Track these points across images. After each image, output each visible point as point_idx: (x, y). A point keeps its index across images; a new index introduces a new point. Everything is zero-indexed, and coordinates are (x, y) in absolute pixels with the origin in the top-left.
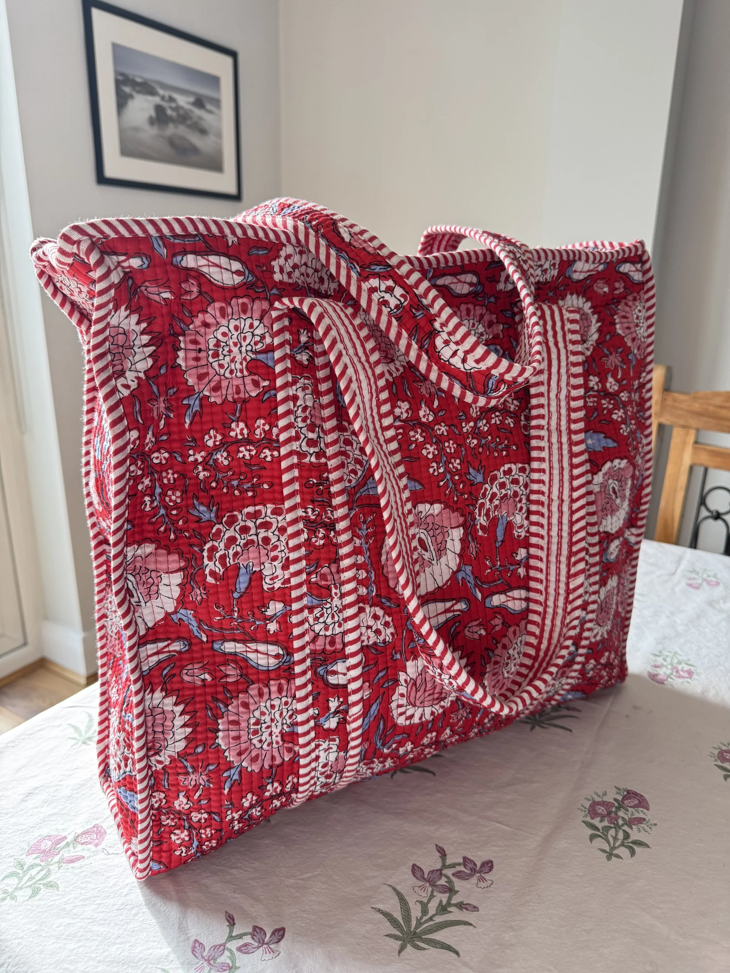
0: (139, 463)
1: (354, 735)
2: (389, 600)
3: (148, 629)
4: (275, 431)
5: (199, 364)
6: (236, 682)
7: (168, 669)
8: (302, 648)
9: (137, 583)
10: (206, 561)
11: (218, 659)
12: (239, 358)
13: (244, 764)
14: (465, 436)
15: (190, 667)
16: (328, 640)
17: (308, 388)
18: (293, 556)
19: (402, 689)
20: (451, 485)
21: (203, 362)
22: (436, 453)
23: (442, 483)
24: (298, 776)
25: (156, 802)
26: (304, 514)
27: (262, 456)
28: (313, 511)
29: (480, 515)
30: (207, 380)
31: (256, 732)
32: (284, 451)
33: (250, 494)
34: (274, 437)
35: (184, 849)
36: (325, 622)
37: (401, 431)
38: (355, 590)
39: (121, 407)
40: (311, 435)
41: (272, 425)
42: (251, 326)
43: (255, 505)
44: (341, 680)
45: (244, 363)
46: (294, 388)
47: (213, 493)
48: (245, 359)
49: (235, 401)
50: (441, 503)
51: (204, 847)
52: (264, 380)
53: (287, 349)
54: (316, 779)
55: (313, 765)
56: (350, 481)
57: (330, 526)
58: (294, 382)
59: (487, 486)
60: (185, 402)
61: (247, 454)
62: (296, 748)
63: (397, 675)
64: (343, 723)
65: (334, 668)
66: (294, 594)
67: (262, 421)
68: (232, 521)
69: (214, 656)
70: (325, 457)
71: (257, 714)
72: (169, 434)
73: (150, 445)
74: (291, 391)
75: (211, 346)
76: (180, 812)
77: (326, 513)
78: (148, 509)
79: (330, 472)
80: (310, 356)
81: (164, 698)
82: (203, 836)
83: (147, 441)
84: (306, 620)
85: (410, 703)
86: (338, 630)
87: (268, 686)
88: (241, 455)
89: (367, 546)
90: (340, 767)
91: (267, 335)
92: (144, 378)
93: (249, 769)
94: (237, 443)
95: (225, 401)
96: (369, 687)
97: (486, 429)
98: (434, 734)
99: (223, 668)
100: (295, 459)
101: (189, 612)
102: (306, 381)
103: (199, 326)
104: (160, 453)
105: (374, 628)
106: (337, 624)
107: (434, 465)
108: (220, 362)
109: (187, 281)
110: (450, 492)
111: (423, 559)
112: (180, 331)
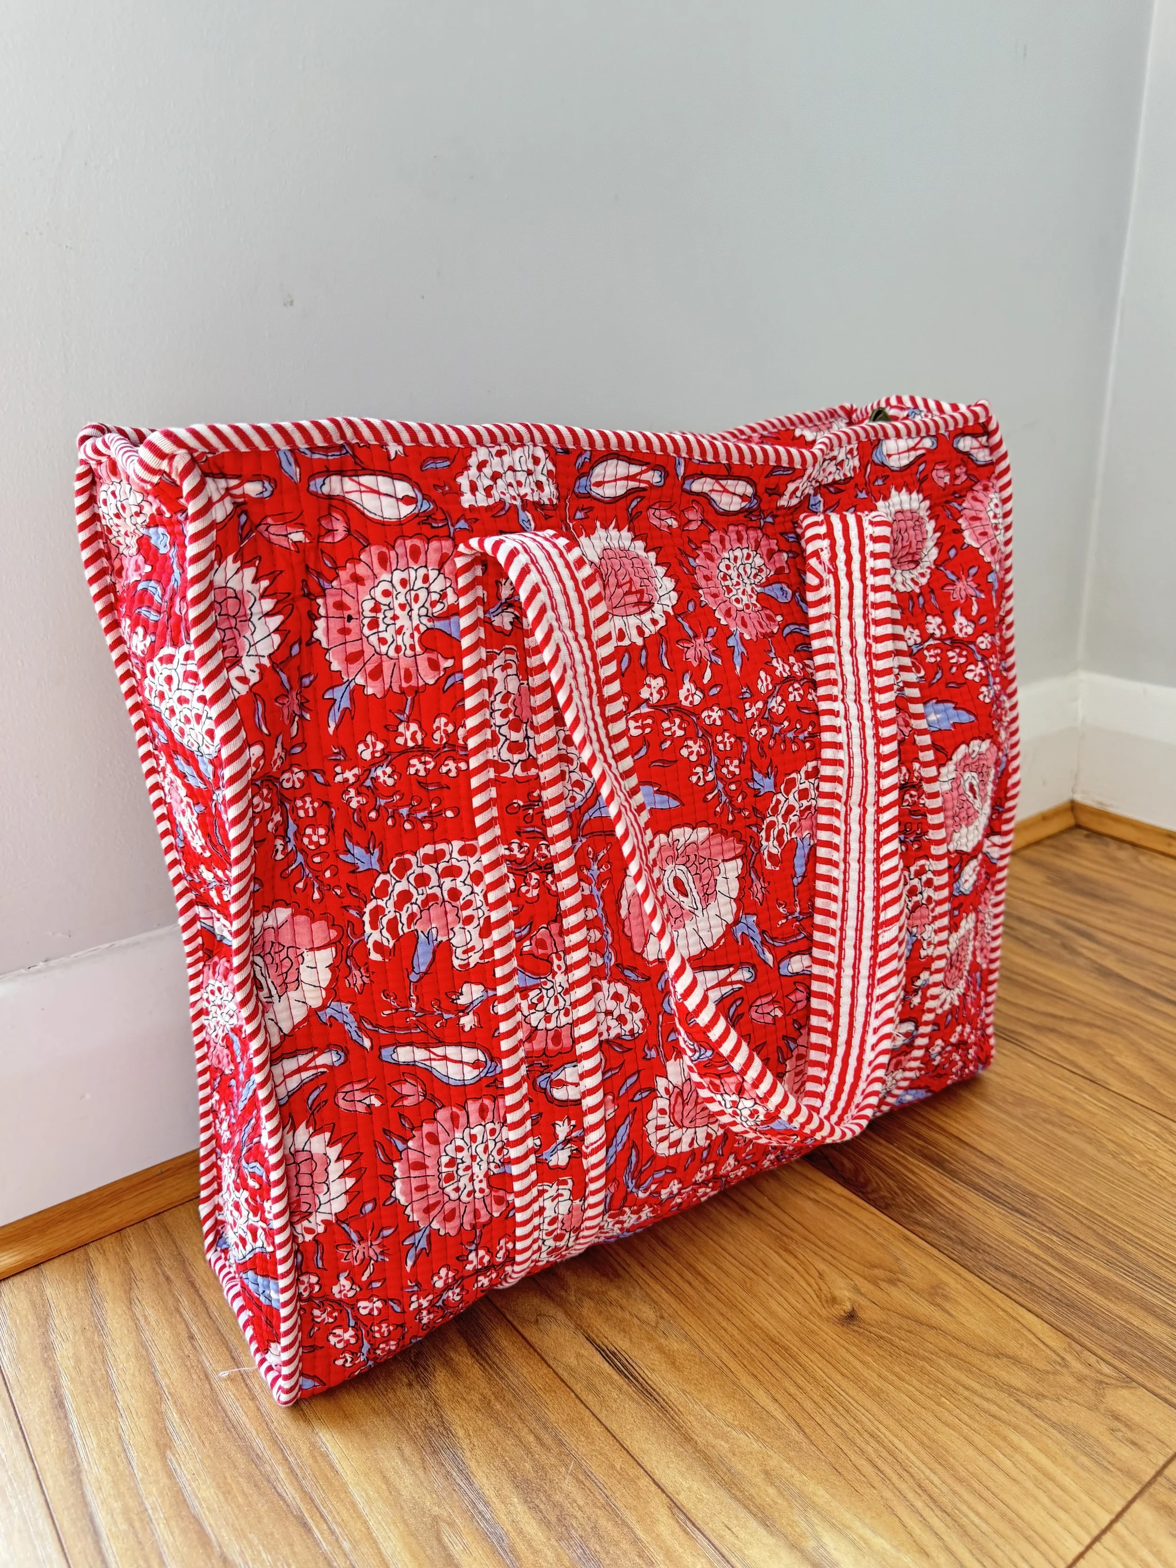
0: (265, 792)
1: (593, 1173)
2: (635, 970)
3: (284, 1037)
4: (461, 732)
5: (348, 638)
6: (418, 1106)
7: (316, 1093)
8: (514, 1050)
9: (267, 968)
10: (368, 930)
11: (388, 1074)
12: (408, 628)
13: (435, 1225)
14: (749, 724)
15: (348, 1088)
16: (551, 1034)
17: (510, 666)
18: (495, 916)
19: (662, 1103)
20: (724, 798)
21: (354, 636)
22: (703, 751)
23: (710, 797)
24: (515, 1239)
25: (305, 1290)
26: (507, 853)
27: (444, 769)
28: (521, 847)
29: (768, 840)
30: (360, 662)
31: (450, 1178)
32: (474, 762)
33: (427, 826)
34: (461, 742)
35: (348, 1357)
36: (545, 1009)
37: (649, 721)
38: (586, 960)
39: (237, 712)
40: (515, 736)
41: (458, 723)
42: (426, 579)
43: (434, 843)
44: (573, 1093)
45: (417, 635)
46: (490, 667)
47: (371, 827)
48: (417, 628)
49: (403, 692)
50: (708, 826)
51: (378, 1352)
52: (446, 658)
53: (480, 612)
54: (540, 1242)
55: (536, 1221)
56: (573, 799)
57: (546, 867)
58: (490, 660)
59: (780, 796)
60: (328, 696)
61: (420, 767)
62: (510, 1198)
63: (653, 1081)
64: (577, 1156)
65: (561, 1077)
66: (500, 971)
67: (443, 720)
68: (403, 869)
69: (383, 1069)
70: (537, 766)
71: (450, 1149)
72: (305, 743)
73: (279, 763)
74: (485, 674)
75: (367, 612)
76: (339, 1302)
77: (539, 849)
78: (280, 856)
79: (543, 787)
80: (515, 617)
81: (311, 1136)
82: (377, 1335)
83: (276, 756)
84: (518, 1008)
85: (674, 1123)
86: (564, 1020)
87: (464, 1107)
88: (412, 771)
89: (600, 893)
90: (575, 1223)
91: (449, 591)
92: (268, 665)
93: (442, 1233)
94: (406, 751)
95: (389, 692)
96: (613, 1101)
97: (781, 710)
98: (712, 1166)
99: (397, 1087)
100: (491, 773)
101: (344, 1006)
102: (508, 657)
103: (348, 582)
104: (292, 772)
105: (616, 1014)
106: (562, 1012)
107: (699, 770)
108: (381, 635)
109: (328, 515)
110: (723, 809)
111: (682, 908)
112: (318, 590)
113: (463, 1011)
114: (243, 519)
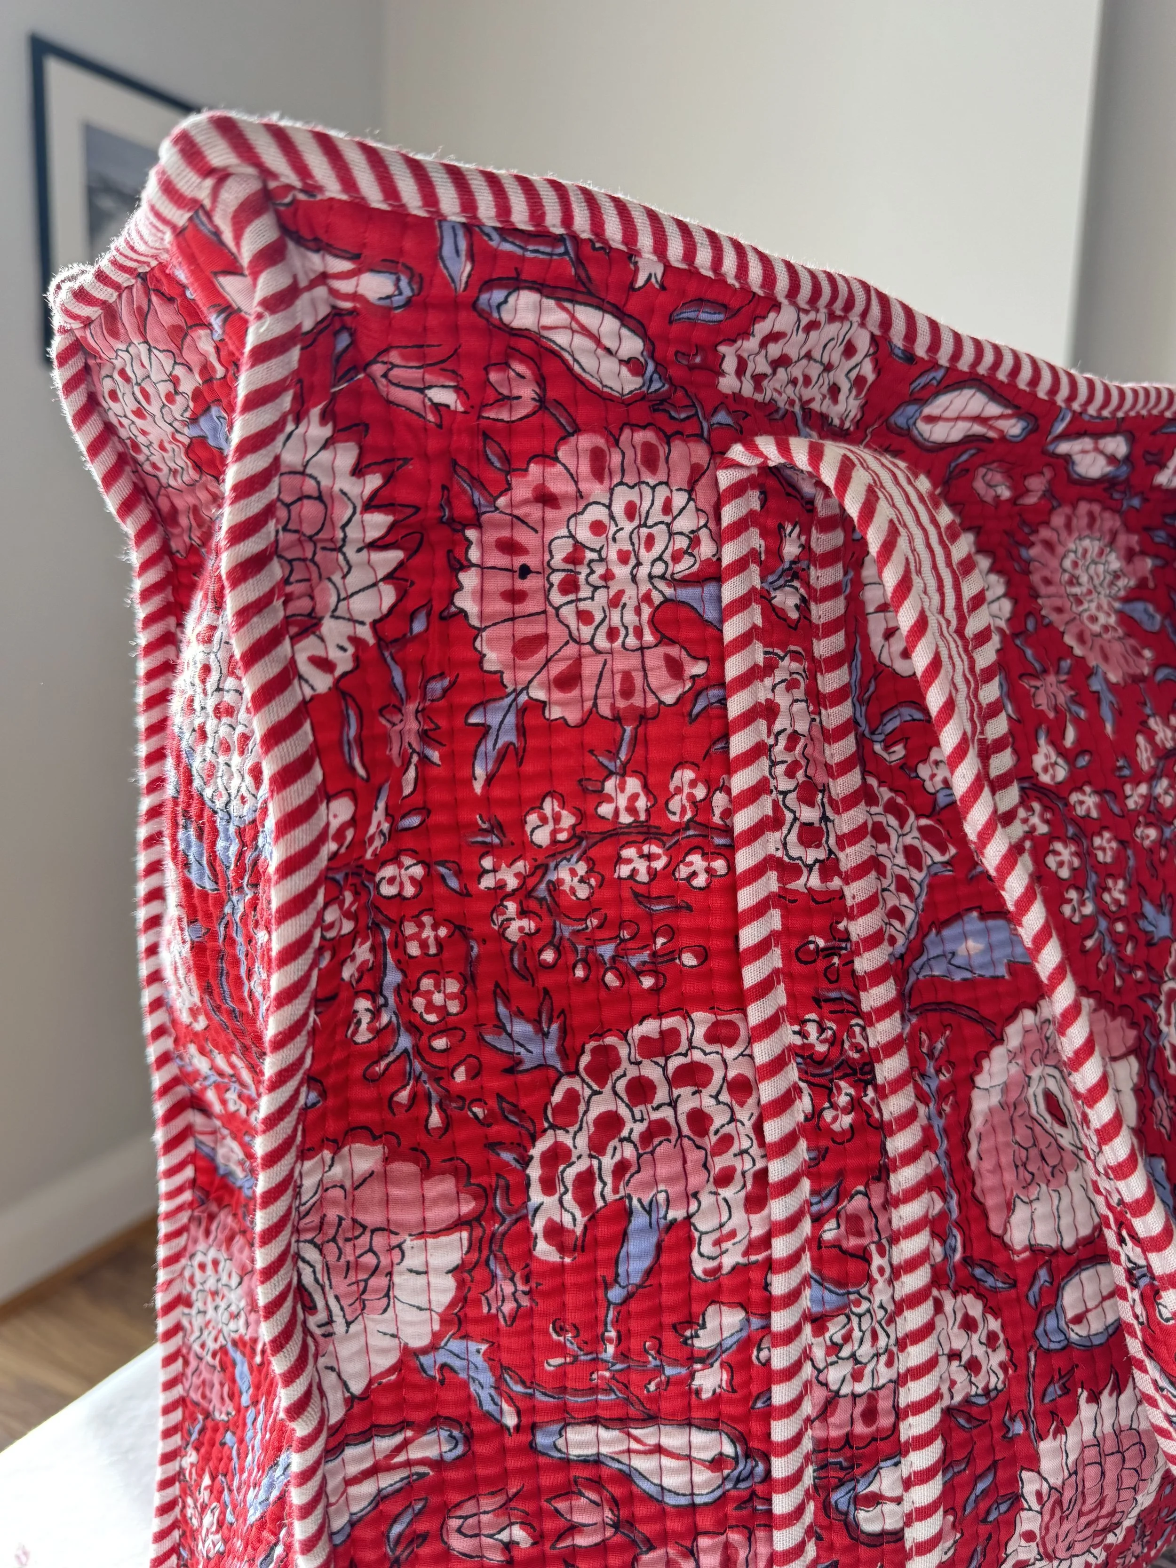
0: (348, 897)
2: (993, 1269)
3: (351, 1401)
4: (720, 800)
5: (519, 609)
6: (601, 1548)
7: (406, 1519)
8: (795, 1440)
9: (327, 1268)
10: (536, 1196)
11: (546, 1480)
12: (630, 596)
14: (1132, 819)
15: (469, 1508)
16: (861, 1406)
17: (798, 685)
19: (1028, 1521)
20: (1107, 946)
21: (531, 606)
22: (1076, 863)
23: (1089, 943)
26: (799, 1041)
27: (683, 872)
28: (822, 1029)
30: (540, 656)
32: (745, 860)
33: (648, 982)
34: (717, 819)
36: (853, 1356)
38: (924, 1254)
39: (307, 726)
40: (809, 814)
41: (714, 786)
42: (667, 508)
43: (660, 1015)
44: (891, 1518)
45: (646, 611)
46: (768, 682)
47: (545, 980)
48: (647, 598)
49: (618, 718)
52: (696, 658)
53: (753, 577)
56: (892, 941)
57: (864, 1071)
58: (769, 668)
60: (474, 719)
61: (642, 866)
63: (1015, 1481)
65: (874, 1488)
66: (780, 1285)
67: (688, 775)
68: (604, 1065)
69: (537, 1469)
70: (840, 875)
72: (425, 810)
73: (378, 843)
74: (761, 691)
75: (557, 560)
77: (852, 1035)
78: (363, 1036)
79: (851, 916)
80: (803, 599)
83: (372, 830)
84: (806, 1355)
86: (884, 1375)
87: (691, 1553)
88: (624, 871)
91: (704, 534)
92: (371, 641)
94: (618, 835)
95: (591, 717)
96: (956, 1529)
99: (561, 1505)
100: (770, 883)
101: (473, 1346)
102: (795, 666)
103: (527, 502)
104: (400, 866)
105: (965, 1357)
106: (883, 1359)
108: (582, 606)
109: (504, 365)
110: (1108, 965)
111: (1061, 1148)
112: (470, 513)
113: (702, 1361)
114: (344, 340)
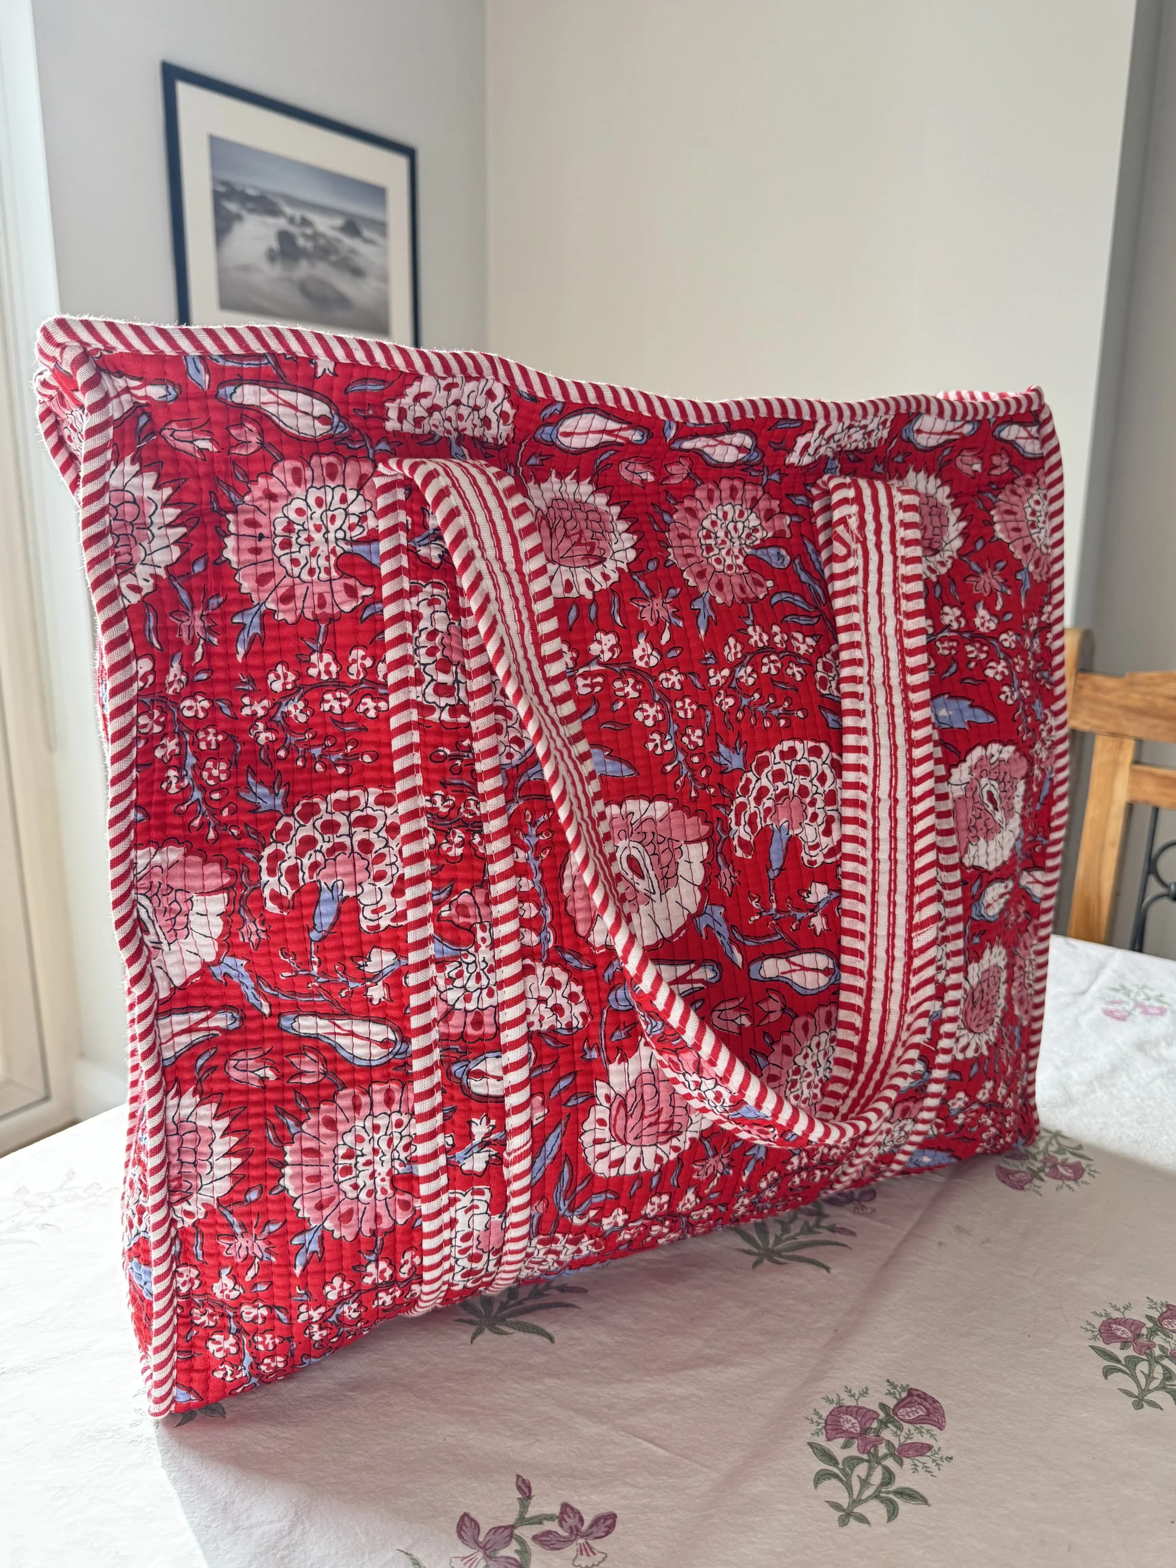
0: (157, 713)
1: (516, 1186)
2: (579, 956)
3: (174, 989)
4: (382, 668)
5: (260, 558)
6: (317, 1085)
7: (206, 1057)
8: (426, 1029)
9: (155, 911)
10: (265, 877)
11: (287, 1045)
12: (323, 550)
13: (328, 1225)
14: (713, 692)
15: (241, 1055)
16: (470, 1017)
17: (439, 602)
18: (410, 872)
19: (601, 1112)
20: (685, 770)
21: (265, 556)
22: (660, 717)
23: (669, 768)
24: (422, 1253)
25: (184, 1284)
26: (429, 805)
27: (362, 708)
28: (444, 799)
29: (738, 823)
30: (271, 584)
31: (347, 1170)
33: (341, 770)
34: (381, 679)
35: (229, 1369)
36: (464, 987)
37: (599, 679)
38: (515, 935)
39: (126, 621)
40: (442, 678)
41: (377, 659)
42: (344, 499)
43: (349, 788)
44: (494, 1088)
45: (333, 559)
46: (414, 600)
47: (280, 766)
48: (333, 551)
49: (317, 620)
50: (667, 800)
51: (263, 1368)
52: (365, 586)
53: (402, 538)
54: (452, 1261)
55: (446, 1234)
56: (510, 756)
57: (474, 825)
58: (414, 591)
59: (750, 775)
60: (237, 620)
61: (336, 705)
62: (417, 1204)
63: (592, 1086)
64: (497, 1163)
65: (481, 1067)
66: (412, 937)
67: (361, 653)
68: (309, 813)
69: (281, 1039)
70: (468, 714)
71: (349, 1139)
72: (210, 670)
73: (176, 686)
74: (408, 606)
75: (279, 530)
76: (222, 1304)
77: (467, 805)
78: (173, 790)
79: (474, 738)
80: (443, 550)
81: (197, 1106)
82: (261, 1347)
83: (170, 678)
84: (432, 982)
85: (617, 1138)
86: (487, 1002)
87: (368, 1093)
88: (326, 707)
89: (538, 863)
90: (494, 1243)
91: (370, 514)
92: (164, 576)
93: (337, 1235)
94: (321, 687)
95: (301, 619)
96: (543, 1103)
97: (751, 681)
98: (665, 1198)
99: (295, 1060)
100: (414, 715)
101: (239, 962)
102: (436, 591)
103: (260, 498)
104: (196, 700)
105: (551, 1003)
106: (485, 992)
107: (656, 736)
108: (294, 556)
109: (240, 425)
110: (684, 783)
111: (637, 891)
112: (229, 505)
113: (370, 980)
114: (143, 420)
